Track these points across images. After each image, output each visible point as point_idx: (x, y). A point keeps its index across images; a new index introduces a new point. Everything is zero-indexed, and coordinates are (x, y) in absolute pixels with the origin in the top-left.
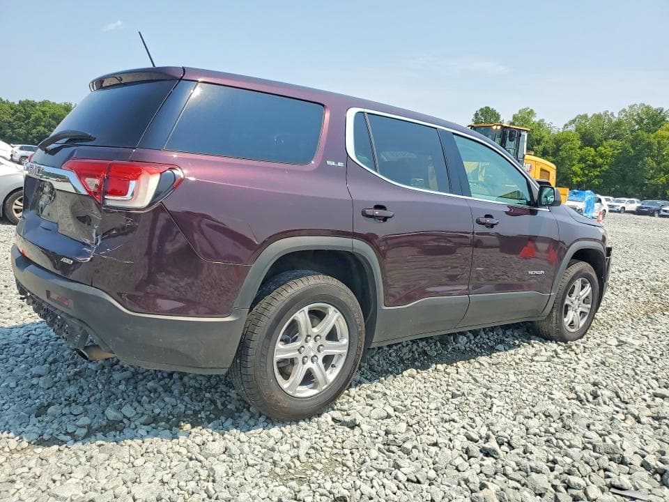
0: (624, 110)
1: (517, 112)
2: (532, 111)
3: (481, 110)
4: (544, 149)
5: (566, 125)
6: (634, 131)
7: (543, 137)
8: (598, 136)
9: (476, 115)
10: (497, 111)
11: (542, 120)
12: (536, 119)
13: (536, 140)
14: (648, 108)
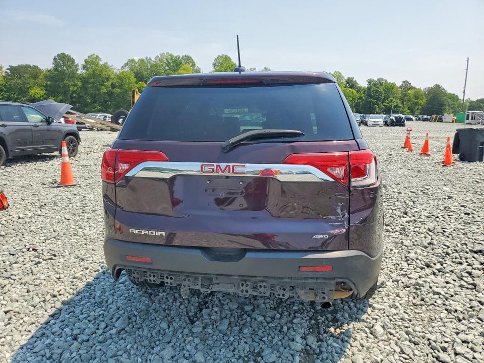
0: (157, 57)
1: (87, 58)
2: (97, 56)
3: (58, 55)
4: (112, 84)
5: (122, 67)
6: (166, 70)
7: (110, 76)
8: (145, 73)
9: (55, 59)
10: (72, 57)
11: (106, 63)
12: (101, 63)
13: (106, 78)
14: (171, 55)
